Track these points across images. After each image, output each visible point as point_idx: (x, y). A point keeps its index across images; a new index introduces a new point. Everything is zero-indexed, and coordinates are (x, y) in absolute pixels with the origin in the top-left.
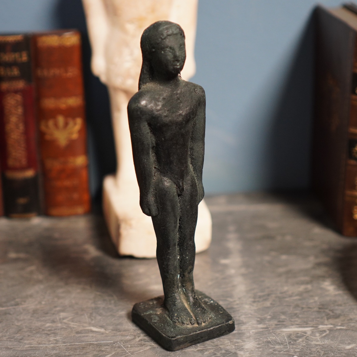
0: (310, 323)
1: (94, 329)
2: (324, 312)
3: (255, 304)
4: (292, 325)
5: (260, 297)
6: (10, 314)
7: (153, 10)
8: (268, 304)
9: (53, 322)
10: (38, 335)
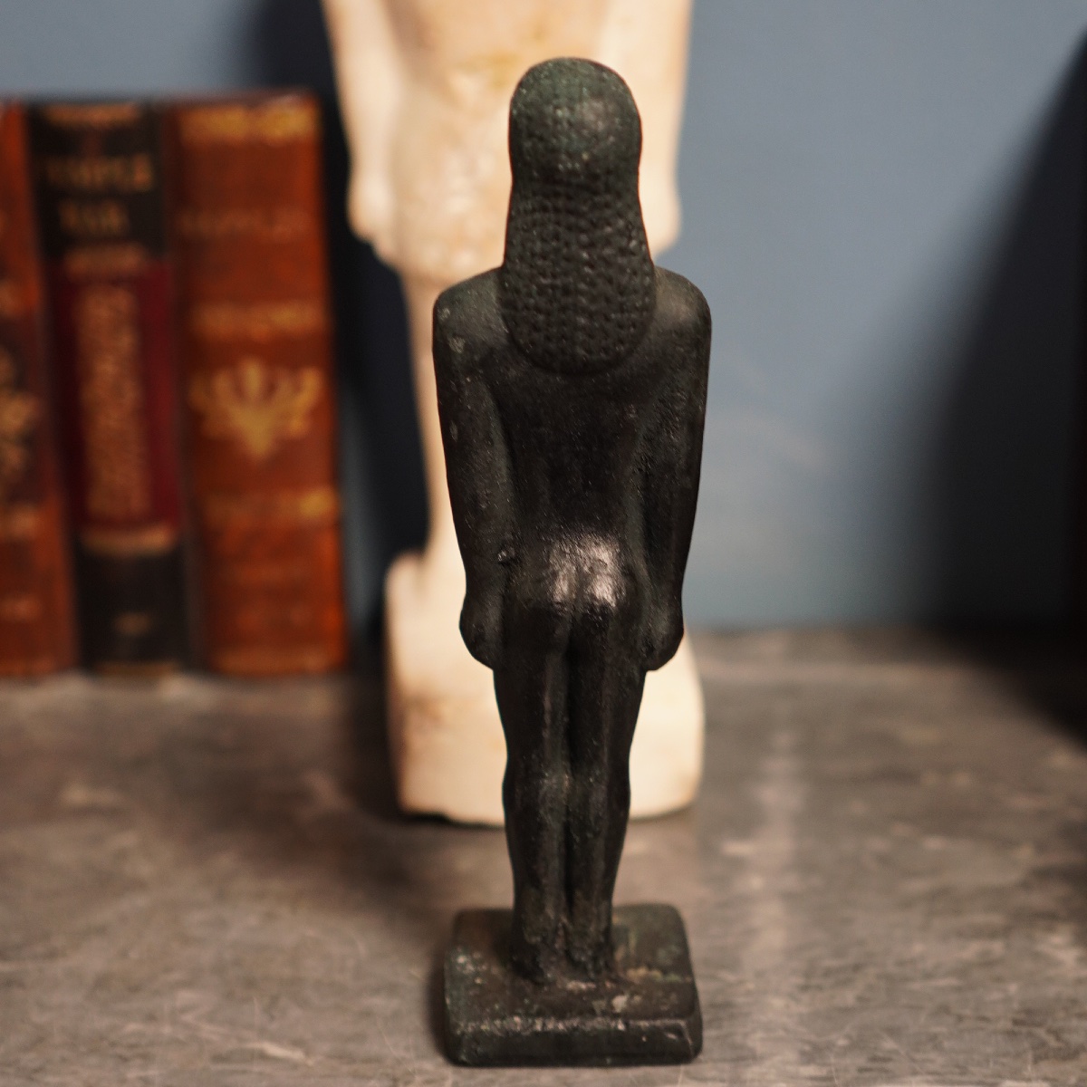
0: (972, 1069)
1: (273, 1050)
2: (1030, 1035)
3: (805, 997)
4: (915, 1073)
5: (828, 973)
6: (21, 985)
7: (540, 33)
8: (849, 997)
9: (151, 1018)
10: (93, 1060)
